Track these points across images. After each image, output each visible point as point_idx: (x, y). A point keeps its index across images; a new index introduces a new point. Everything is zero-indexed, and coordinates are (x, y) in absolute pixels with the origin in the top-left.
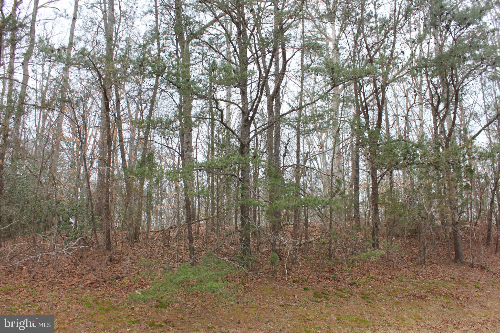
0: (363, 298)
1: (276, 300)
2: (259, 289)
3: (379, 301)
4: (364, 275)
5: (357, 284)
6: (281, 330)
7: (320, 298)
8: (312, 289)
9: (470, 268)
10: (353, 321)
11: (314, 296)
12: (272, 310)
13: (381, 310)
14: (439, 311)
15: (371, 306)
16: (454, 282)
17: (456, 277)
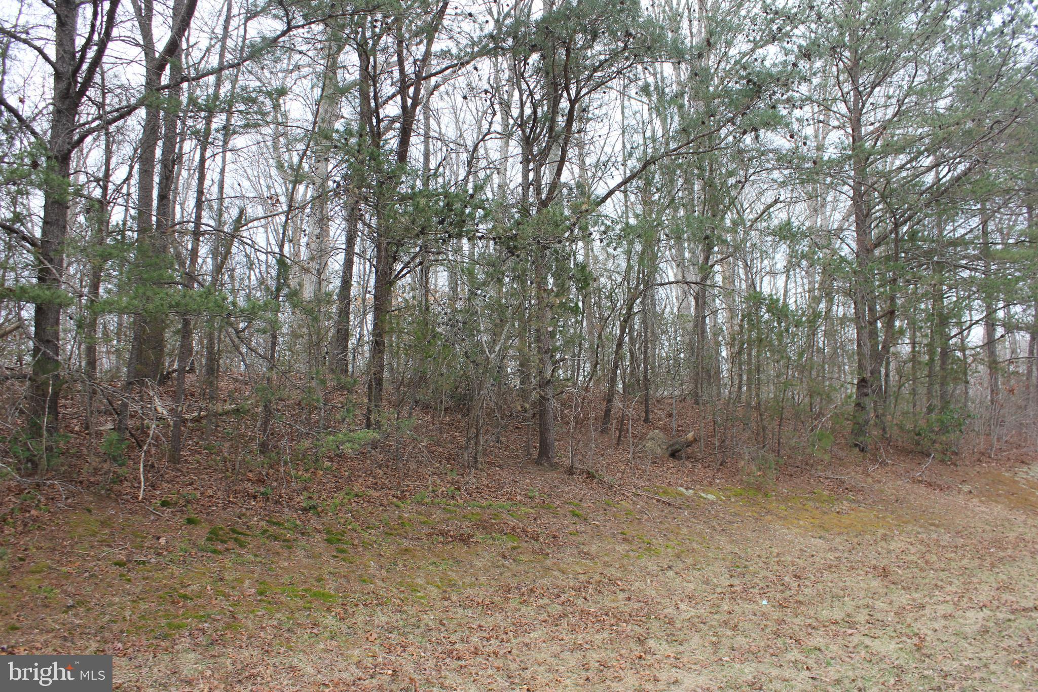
0: (329, 541)
1: (105, 549)
2: (67, 523)
3: (365, 549)
4: (339, 489)
5: (319, 509)
6: (102, 627)
7: (223, 542)
8: (206, 520)
9: (566, 476)
10: (295, 596)
11: (209, 539)
12: (91, 576)
13: (366, 567)
14: (495, 566)
15: (344, 559)
16: (533, 504)
17: (537, 494)
